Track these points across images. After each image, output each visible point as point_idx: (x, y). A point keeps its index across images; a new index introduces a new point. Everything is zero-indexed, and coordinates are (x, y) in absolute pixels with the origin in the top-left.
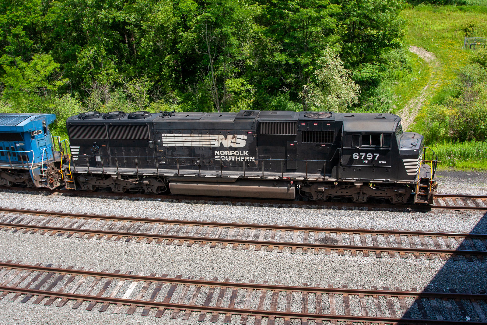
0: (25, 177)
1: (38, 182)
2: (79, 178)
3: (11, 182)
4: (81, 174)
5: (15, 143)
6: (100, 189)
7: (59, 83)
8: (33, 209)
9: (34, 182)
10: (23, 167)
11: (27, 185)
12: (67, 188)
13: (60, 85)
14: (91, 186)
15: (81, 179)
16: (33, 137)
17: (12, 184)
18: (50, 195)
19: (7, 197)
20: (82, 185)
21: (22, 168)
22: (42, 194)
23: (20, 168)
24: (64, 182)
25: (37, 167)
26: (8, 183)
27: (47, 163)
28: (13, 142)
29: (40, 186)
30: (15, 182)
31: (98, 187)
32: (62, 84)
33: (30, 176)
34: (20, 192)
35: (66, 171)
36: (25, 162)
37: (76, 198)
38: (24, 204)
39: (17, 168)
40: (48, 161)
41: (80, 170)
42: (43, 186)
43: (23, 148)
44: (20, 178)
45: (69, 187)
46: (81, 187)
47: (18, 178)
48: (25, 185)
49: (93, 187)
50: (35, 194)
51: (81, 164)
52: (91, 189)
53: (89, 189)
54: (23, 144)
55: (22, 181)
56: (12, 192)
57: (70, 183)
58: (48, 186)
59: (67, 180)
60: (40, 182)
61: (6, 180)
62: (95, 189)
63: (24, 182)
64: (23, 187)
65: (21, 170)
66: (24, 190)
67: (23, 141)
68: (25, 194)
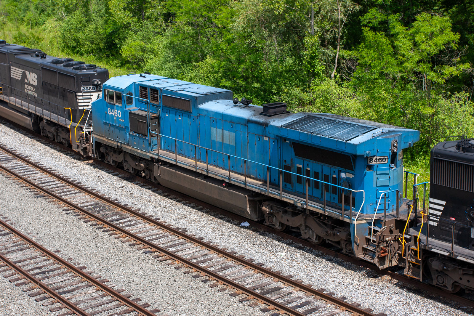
0: (342, 235)
1: (360, 249)
2: (432, 261)
3: (318, 237)
4: (437, 254)
5: (340, 172)
6: (467, 292)
7: (450, 70)
8: (338, 296)
9: (355, 246)
10: (343, 216)
11: (342, 250)
12: (406, 273)
13: (451, 76)
14: (452, 282)
15: (435, 265)
16: (370, 167)
17: (321, 241)
18: (375, 277)
19: (305, 261)
20: (434, 276)
21: (341, 218)
22: (363, 272)
23: (337, 217)
24: (404, 261)
25: (365, 221)
26: (315, 237)
27: (383, 219)
28: (337, 169)
29: (361, 256)
30: (326, 238)
31: (463, 287)
32: (456, 73)
33: (350, 235)
34: (330, 257)
35: (412, 242)
36: (348, 207)
37: (419, 297)
38: (327, 282)
39: (333, 216)
40: (385, 216)
41: (436, 247)
42: (368, 258)
43: (350, 183)
44: (334, 234)
45: (410, 273)
46: (432, 279)
47: (330, 232)
48: (340, 247)
49: (455, 285)
50: (351, 269)
51: (442, 236)
52: (450, 289)
53: (445, 286)
54: (351, 176)
55: (336, 240)
56: (317, 255)
57: (414, 265)
58: (376, 261)
59: (410, 259)
60: (364, 249)
61: (313, 231)
62: (458, 290)
63: (339, 243)
64: (336, 251)
65: (338, 220)
66: (336, 256)
67: (352, 170)
68: (336, 265)
